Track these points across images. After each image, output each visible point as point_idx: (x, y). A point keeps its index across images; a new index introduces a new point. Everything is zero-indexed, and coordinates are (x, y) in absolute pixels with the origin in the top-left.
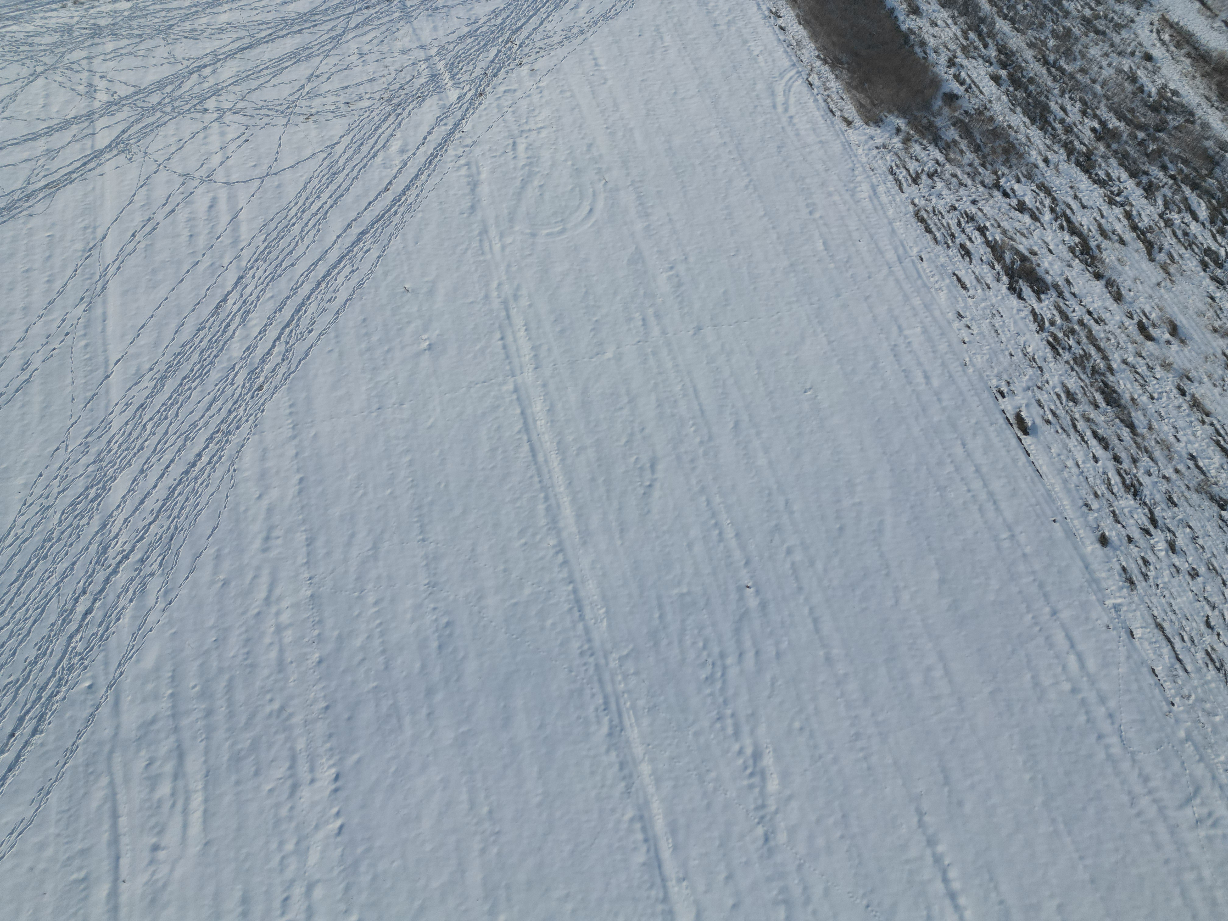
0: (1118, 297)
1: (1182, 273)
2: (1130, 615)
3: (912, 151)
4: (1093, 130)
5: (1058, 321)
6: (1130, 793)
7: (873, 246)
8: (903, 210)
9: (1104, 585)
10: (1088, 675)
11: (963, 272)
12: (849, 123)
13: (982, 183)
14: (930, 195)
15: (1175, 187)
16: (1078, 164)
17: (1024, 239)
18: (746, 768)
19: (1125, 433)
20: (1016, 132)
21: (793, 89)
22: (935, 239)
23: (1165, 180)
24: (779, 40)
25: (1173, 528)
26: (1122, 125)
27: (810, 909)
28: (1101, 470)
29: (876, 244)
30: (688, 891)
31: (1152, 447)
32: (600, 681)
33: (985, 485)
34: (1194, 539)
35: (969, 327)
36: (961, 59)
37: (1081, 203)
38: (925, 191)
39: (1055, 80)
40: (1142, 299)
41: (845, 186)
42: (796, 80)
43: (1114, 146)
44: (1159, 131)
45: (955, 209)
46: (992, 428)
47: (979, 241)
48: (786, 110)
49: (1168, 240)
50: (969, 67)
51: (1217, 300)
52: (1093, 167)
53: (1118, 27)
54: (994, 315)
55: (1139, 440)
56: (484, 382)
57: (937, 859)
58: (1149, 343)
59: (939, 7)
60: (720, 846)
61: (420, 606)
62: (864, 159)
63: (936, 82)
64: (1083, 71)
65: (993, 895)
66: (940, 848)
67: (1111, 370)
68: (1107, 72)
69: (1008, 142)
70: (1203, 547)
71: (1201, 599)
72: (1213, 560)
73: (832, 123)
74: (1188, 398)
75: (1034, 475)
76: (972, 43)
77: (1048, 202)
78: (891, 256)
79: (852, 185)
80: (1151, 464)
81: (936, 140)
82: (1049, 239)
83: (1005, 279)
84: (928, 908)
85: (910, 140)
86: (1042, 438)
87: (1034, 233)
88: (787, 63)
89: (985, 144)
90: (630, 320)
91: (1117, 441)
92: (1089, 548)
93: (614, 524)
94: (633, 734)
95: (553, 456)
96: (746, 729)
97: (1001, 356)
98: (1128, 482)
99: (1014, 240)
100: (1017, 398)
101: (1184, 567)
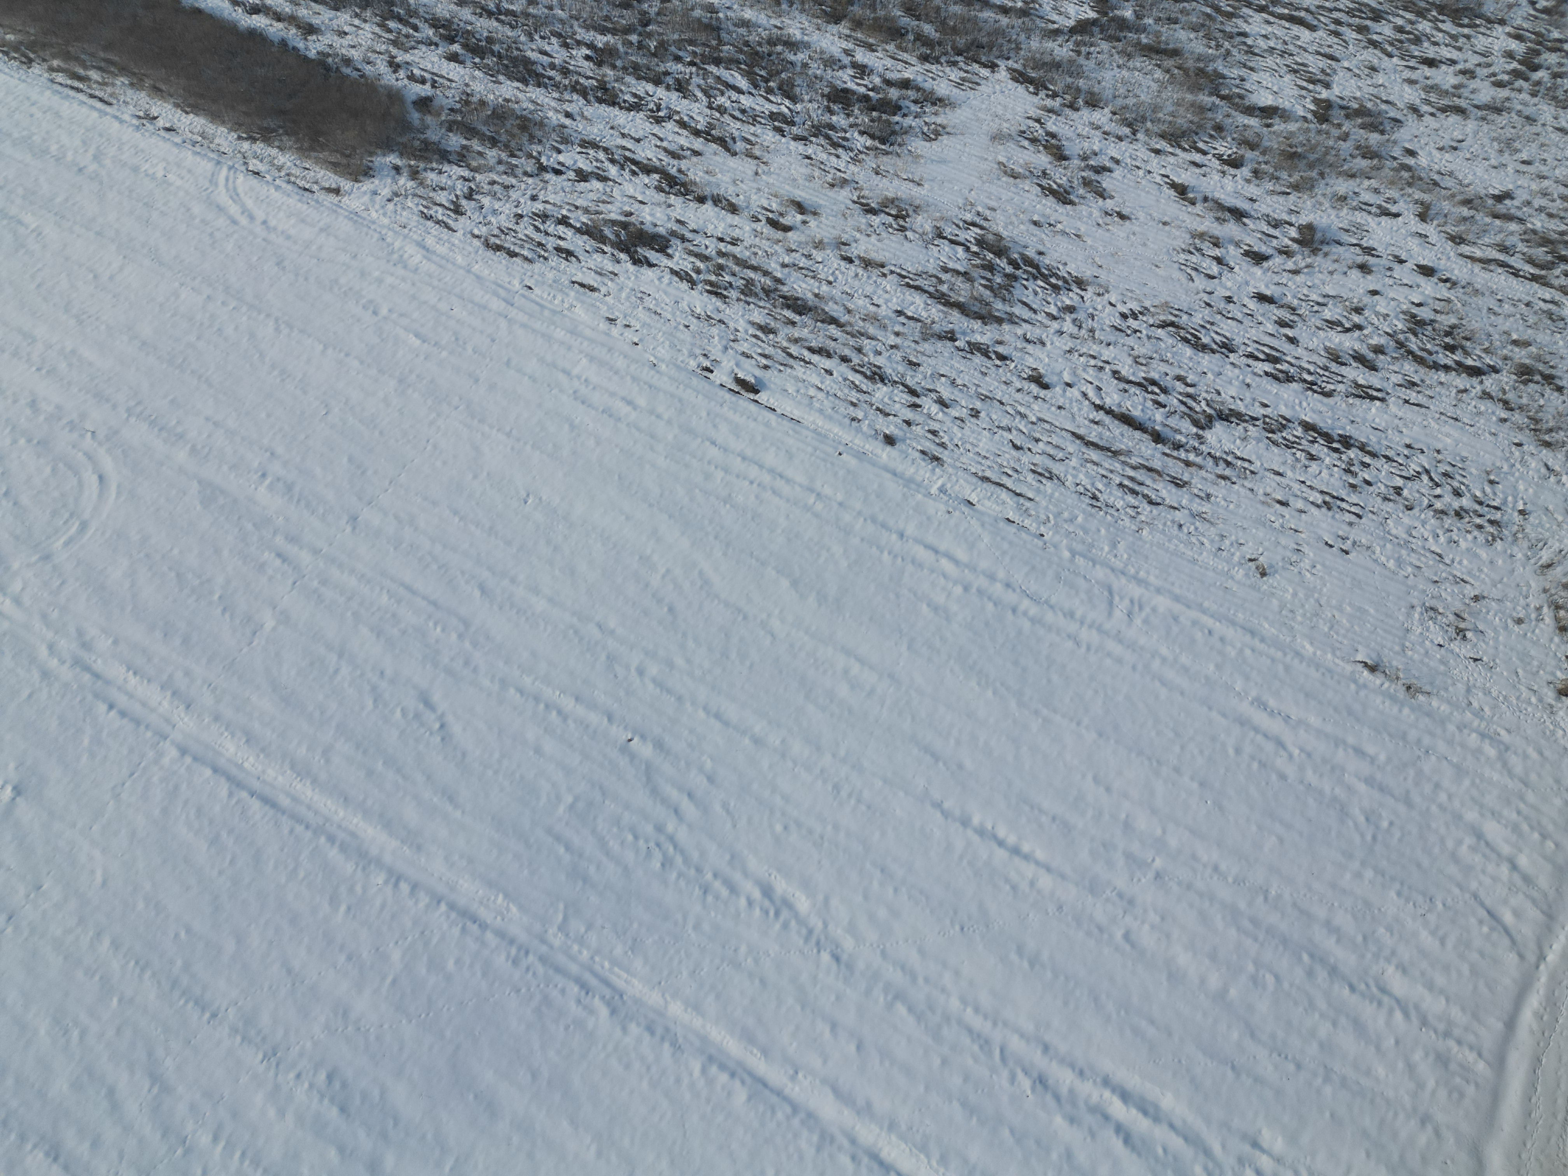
0: (733, 209)
1: (767, 149)
2: (957, 488)
3: (429, 182)
4: (587, 58)
5: (702, 266)
6: (1069, 636)
7: (470, 306)
8: (470, 249)
9: (919, 479)
10: (966, 566)
11: (580, 274)
12: (337, 191)
13: (526, 174)
14: (485, 217)
15: (701, 72)
16: (600, 101)
17: (609, 206)
18: (767, 913)
19: (833, 330)
20: (517, 103)
21: (240, 190)
22: (526, 259)
23: (688, 71)
24: (177, 144)
25: (931, 387)
26: (609, 38)
27: (921, 981)
28: (840, 379)
29: (472, 302)
30: (809, 1078)
31: (863, 327)
32: (558, 970)
33: (761, 467)
34: (953, 382)
35: (628, 326)
36: (401, 57)
37: (632, 138)
38: (476, 216)
39: (513, 27)
40: (754, 197)
41: (388, 261)
42: (236, 178)
43: (619, 63)
44: (646, 25)
45: (521, 216)
46: (726, 409)
47: (570, 234)
48: (252, 218)
49: (734, 127)
50: (417, 60)
51: (813, 156)
52: (617, 96)
54: (641, 299)
55: (849, 329)
56: (132, 774)
57: (981, 832)
58: (790, 234)
59: (334, 12)
60: (803, 1008)
61: (277, 1088)
62: (386, 221)
63: (395, 96)
65: (1044, 819)
66: (976, 820)
67: (778, 281)
69: (517, 117)
70: (964, 385)
71: (996, 430)
72: (979, 390)
73: (317, 202)
74: (857, 262)
75: (791, 425)
76: (399, 33)
77: (601, 155)
78: (496, 304)
79: (396, 256)
80: (874, 343)
81: (444, 156)
82: (631, 191)
83: (623, 256)
84: (1007, 880)
85: (417, 172)
86: (772, 386)
87: (614, 194)
88: (210, 166)
89: (497, 132)
90: (262, 567)
91: (833, 344)
92: (884, 456)
93: (435, 800)
94: (636, 988)
95: (299, 786)
96: (737, 877)
97: (679, 334)
98: (868, 373)
99: (601, 213)
100: (723, 364)
101: (964, 413)
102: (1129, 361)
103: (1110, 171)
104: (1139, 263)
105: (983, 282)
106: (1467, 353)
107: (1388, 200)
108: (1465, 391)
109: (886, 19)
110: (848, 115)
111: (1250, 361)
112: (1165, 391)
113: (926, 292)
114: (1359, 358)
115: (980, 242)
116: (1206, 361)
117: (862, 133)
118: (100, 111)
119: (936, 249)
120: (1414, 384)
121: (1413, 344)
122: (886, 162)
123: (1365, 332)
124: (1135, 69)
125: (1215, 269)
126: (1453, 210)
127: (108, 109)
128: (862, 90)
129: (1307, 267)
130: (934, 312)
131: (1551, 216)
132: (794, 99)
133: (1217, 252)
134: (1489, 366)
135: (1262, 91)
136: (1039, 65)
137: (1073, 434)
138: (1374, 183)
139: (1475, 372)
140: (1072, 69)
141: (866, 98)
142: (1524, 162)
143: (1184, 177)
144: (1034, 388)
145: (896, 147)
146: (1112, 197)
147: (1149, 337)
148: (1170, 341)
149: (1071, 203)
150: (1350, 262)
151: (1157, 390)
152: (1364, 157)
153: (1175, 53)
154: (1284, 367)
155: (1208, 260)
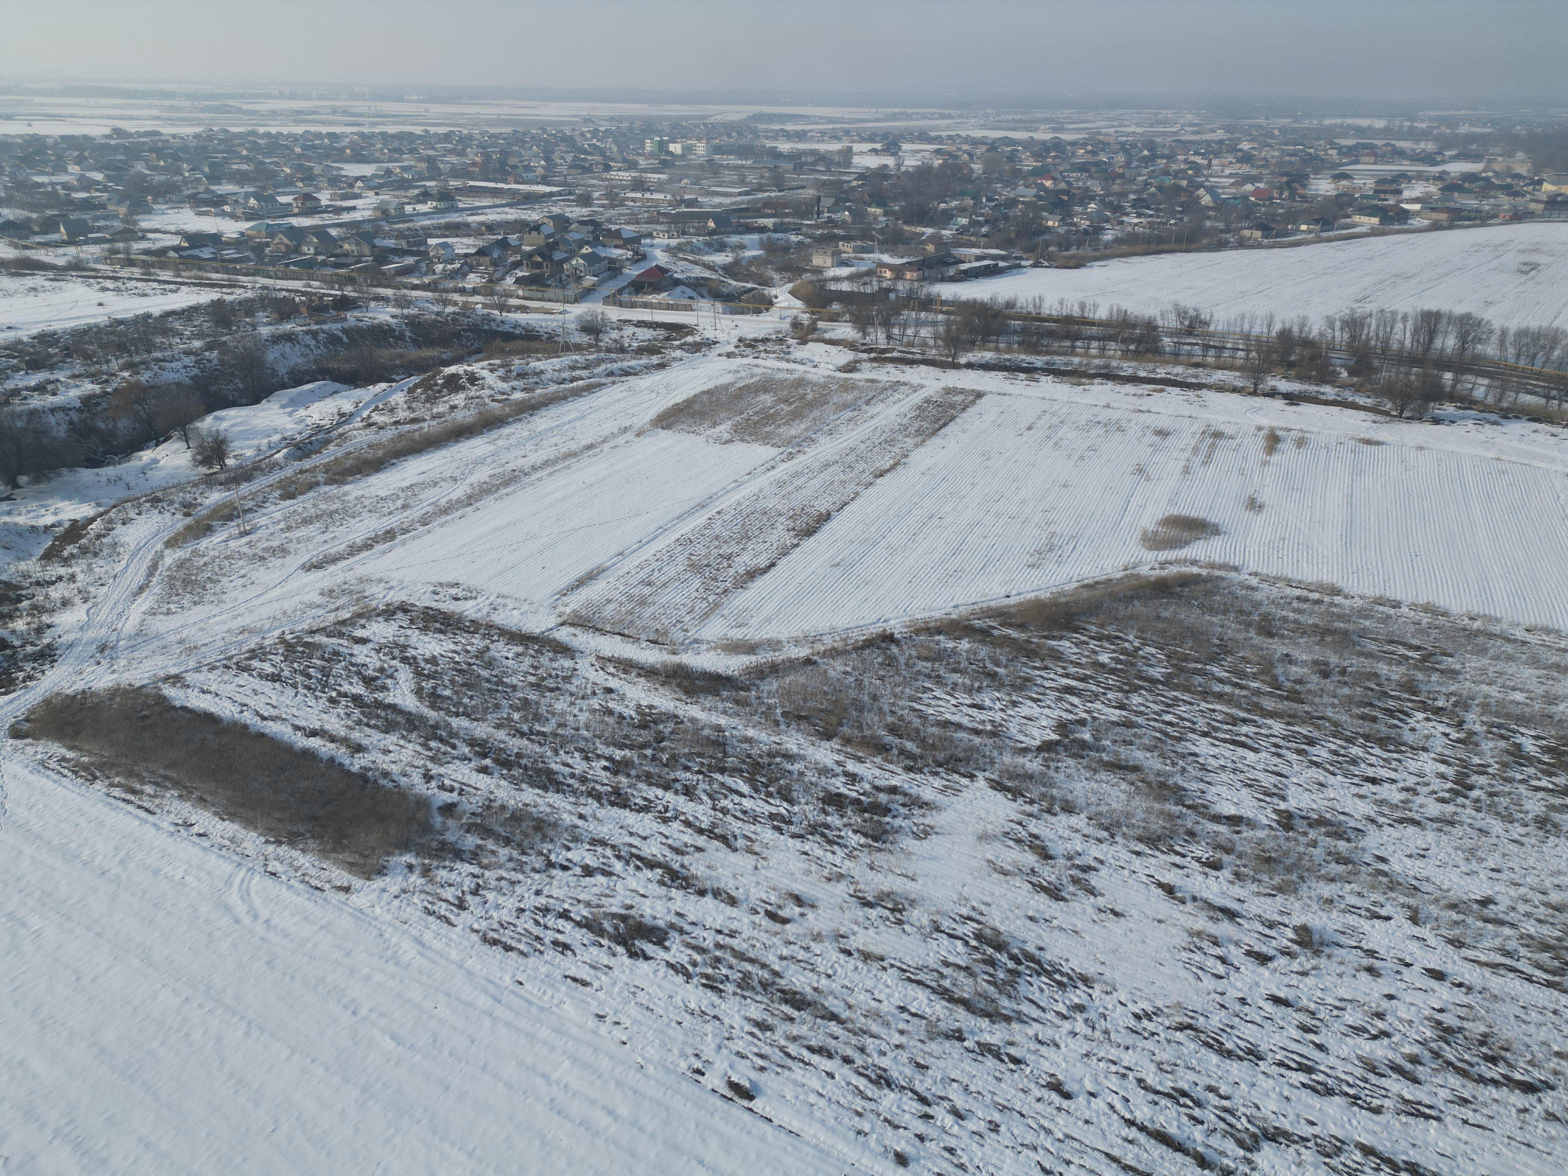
0: (733, 901)
1: (766, 846)
3: (438, 879)
4: (605, 768)
5: (698, 958)
7: (456, 1003)
8: (467, 943)
11: (574, 968)
12: (347, 890)
13: (534, 870)
14: (487, 912)
15: (707, 779)
16: (612, 804)
17: (611, 900)
19: (834, 1027)
20: (535, 807)
21: (252, 891)
22: (522, 953)
23: (695, 778)
24: (204, 848)
25: (943, 1094)
26: (627, 752)
28: (843, 1083)
29: (458, 999)
31: (865, 1025)
34: (966, 1088)
35: (617, 1023)
36: (435, 770)
37: (639, 836)
38: (479, 912)
39: (541, 744)
40: (753, 890)
41: (381, 958)
42: (252, 879)
43: (633, 772)
44: (661, 742)
45: (523, 910)
46: (717, 1119)
47: (569, 927)
48: (256, 917)
49: (736, 826)
50: (449, 772)
51: (810, 852)
52: (628, 800)
53: (567, 679)
54: (634, 993)
55: (850, 1026)
58: (788, 926)
59: (383, 735)
62: (388, 917)
63: (423, 803)
64: (560, 725)
67: (776, 974)
68: (583, 717)
69: (533, 819)
70: (979, 1093)
71: (1020, 1148)
72: (996, 1098)
73: (325, 900)
74: (856, 955)
75: (790, 1138)
76: (437, 751)
77: (609, 852)
78: (484, 1001)
79: (390, 952)
80: (877, 1042)
81: (458, 855)
82: (633, 885)
83: (620, 949)
85: (429, 870)
86: (769, 1091)
87: (617, 888)
88: (229, 867)
89: (512, 833)
91: (834, 1042)
97: (670, 1032)
98: (873, 1077)
99: (602, 906)
100: (716, 1066)
101: (982, 1127)
102: (1153, 1068)
103: (1096, 870)
104: (1142, 961)
105: (986, 977)
106: (1510, 1065)
107: (1374, 903)
108: (1525, 1110)
109: (872, 737)
110: (842, 816)
111: (1282, 1070)
112: (1198, 1104)
113: (928, 987)
114: (1397, 1069)
115: (979, 936)
116: (1236, 1070)
117: (855, 832)
118: (142, 819)
119: (934, 943)
120: (1466, 1101)
121: (1449, 1054)
122: (880, 859)
123: (1394, 1039)
124: (1102, 781)
125: (1221, 969)
126: (1443, 914)
127: (150, 818)
128: (854, 794)
129: (1314, 968)
130: (939, 1009)
131: (1540, 921)
132: (791, 802)
133: (1218, 951)
134: (1541, 1081)
135: (1224, 802)
136: (1013, 776)
137: (1107, 1155)
138: (1355, 887)
139: (1528, 1088)
140: (1045, 780)
141: (858, 802)
142: (1493, 870)
143: (1171, 877)
144: (1054, 1097)
145: (888, 845)
146: (1102, 895)
147: (1169, 1041)
148: (1192, 1046)
149: (1063, 899)
150: (1356, 965)
151: (1190, 1104)
152: (1338, 863)
153: (1136, 769)
154: (1321, 1077)
155: (1212, 959)
